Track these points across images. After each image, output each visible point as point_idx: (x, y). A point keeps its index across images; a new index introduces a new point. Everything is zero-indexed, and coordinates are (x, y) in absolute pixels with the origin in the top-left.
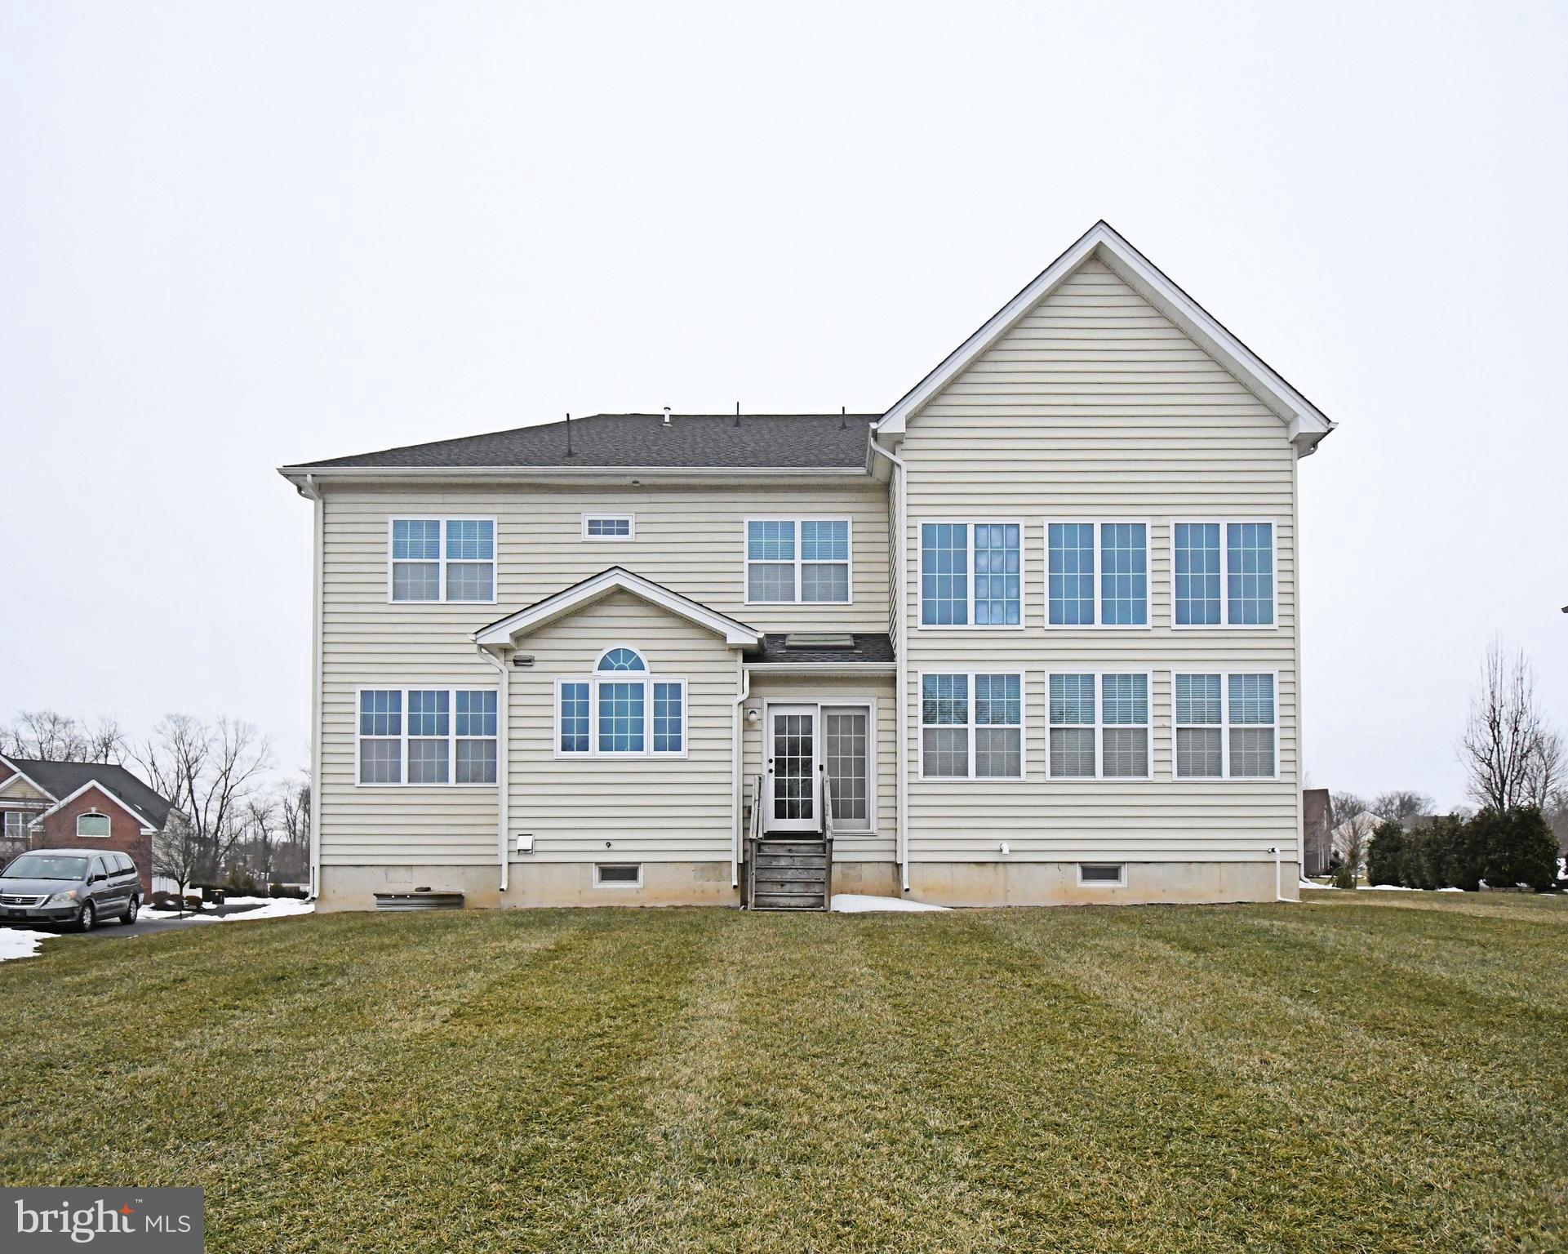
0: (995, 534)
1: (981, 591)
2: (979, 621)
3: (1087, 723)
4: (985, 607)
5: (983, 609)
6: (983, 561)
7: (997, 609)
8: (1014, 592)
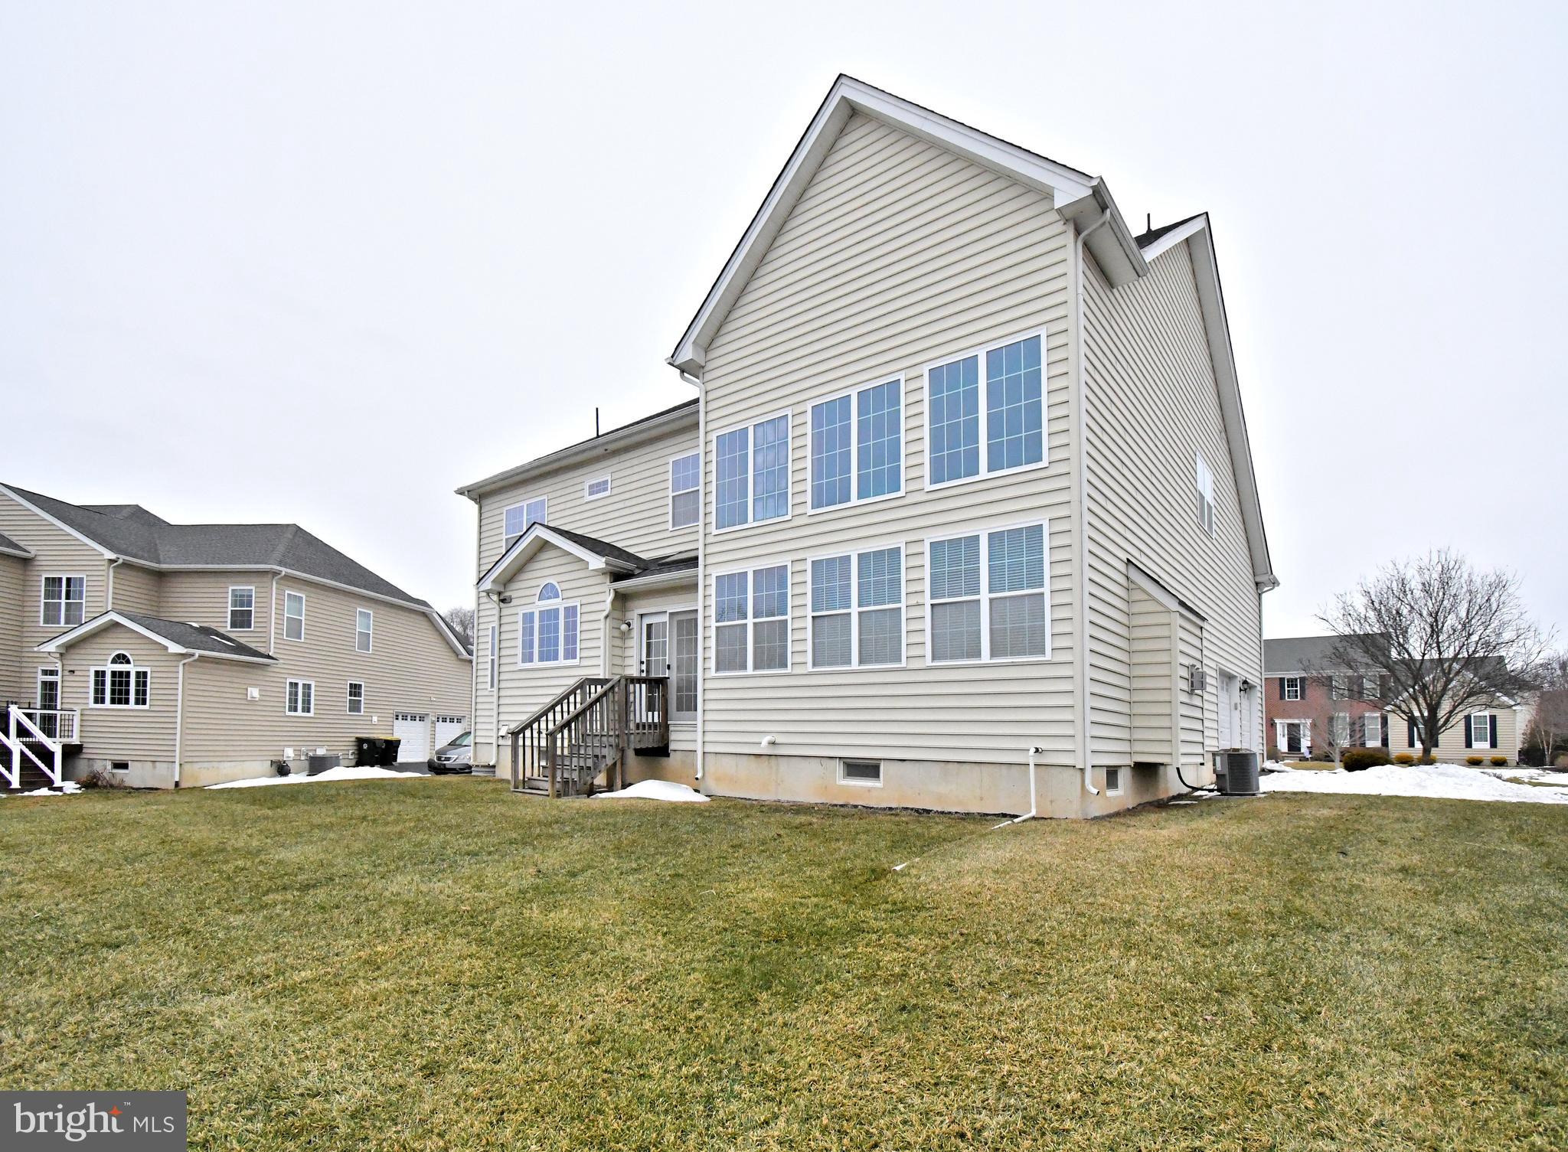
0: (769, 428)
1: (757, 489)
2: (757, 517)
3: (844, 608)
4: (761, 503)
5: (760, 504)
6: (760, 459)
7: (771, 503)
8: (783, 485)
